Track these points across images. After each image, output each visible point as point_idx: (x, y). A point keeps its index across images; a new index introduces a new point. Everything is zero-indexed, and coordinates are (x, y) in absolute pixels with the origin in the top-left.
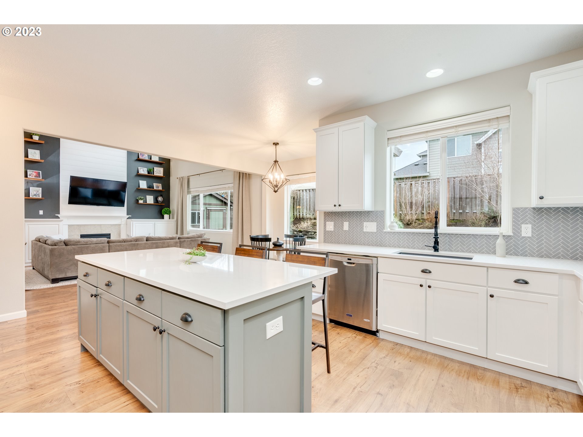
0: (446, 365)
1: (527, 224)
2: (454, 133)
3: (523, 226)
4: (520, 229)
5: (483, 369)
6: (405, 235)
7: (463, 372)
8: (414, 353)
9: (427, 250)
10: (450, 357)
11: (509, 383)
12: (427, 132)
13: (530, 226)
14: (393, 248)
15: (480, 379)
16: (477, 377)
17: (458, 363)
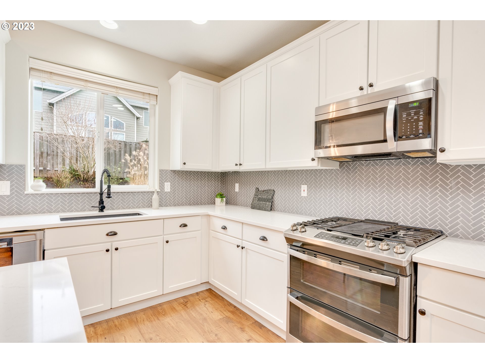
0: (135, 320)
1: (168, 182)
2: (114, 93)
3: (166, 183)
4: (164, 186)
5: (159, 305)
6: (59, 196)
7: (151, 316)
8: (100, 328)
9: (87, 211)
10: (132, 311)
11: (179, 304)
12: (86, 81)
13: (169, 183)
14: (40, 214)
15: (164, 314)
16: (162, 314)
17: (142, 312)
